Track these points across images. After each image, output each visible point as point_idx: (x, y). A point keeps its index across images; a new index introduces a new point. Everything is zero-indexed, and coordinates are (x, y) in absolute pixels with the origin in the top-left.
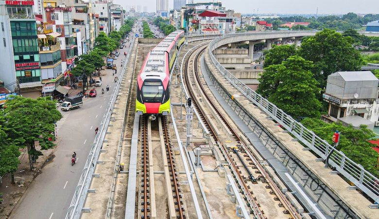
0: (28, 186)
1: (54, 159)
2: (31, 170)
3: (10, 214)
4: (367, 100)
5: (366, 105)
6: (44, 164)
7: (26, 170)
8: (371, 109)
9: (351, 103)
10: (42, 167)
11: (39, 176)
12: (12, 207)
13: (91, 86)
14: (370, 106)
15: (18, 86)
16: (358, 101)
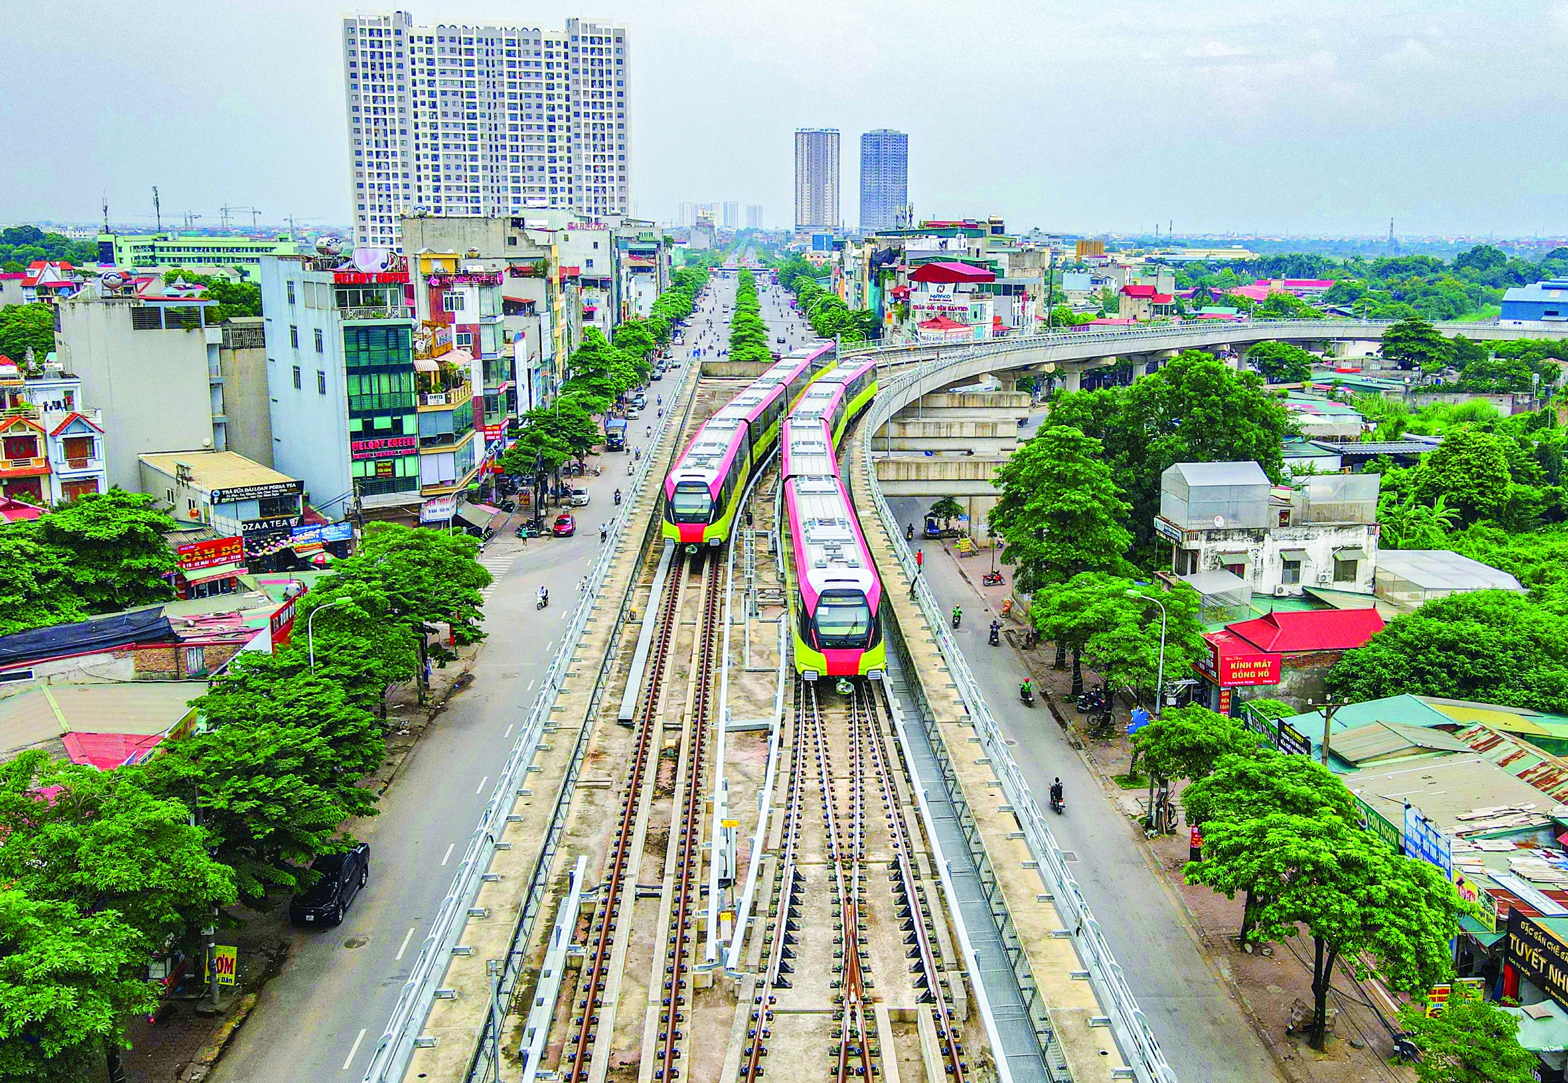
0: (418, 734)
1: (472, 684)
2: (420, 704)
3: (391, 779)
4: (1248, 531)
5: (1248, 544)
6: (449, 694)
7: (408, 704)
8: (1260, 554)
9: (1209, 539)
10: (445, 700)
11: (443, 715)
12: (393, 770)
13: (556, 505)
14: (1256, 546)
15: (358, 503)
16: (1226, 533)
